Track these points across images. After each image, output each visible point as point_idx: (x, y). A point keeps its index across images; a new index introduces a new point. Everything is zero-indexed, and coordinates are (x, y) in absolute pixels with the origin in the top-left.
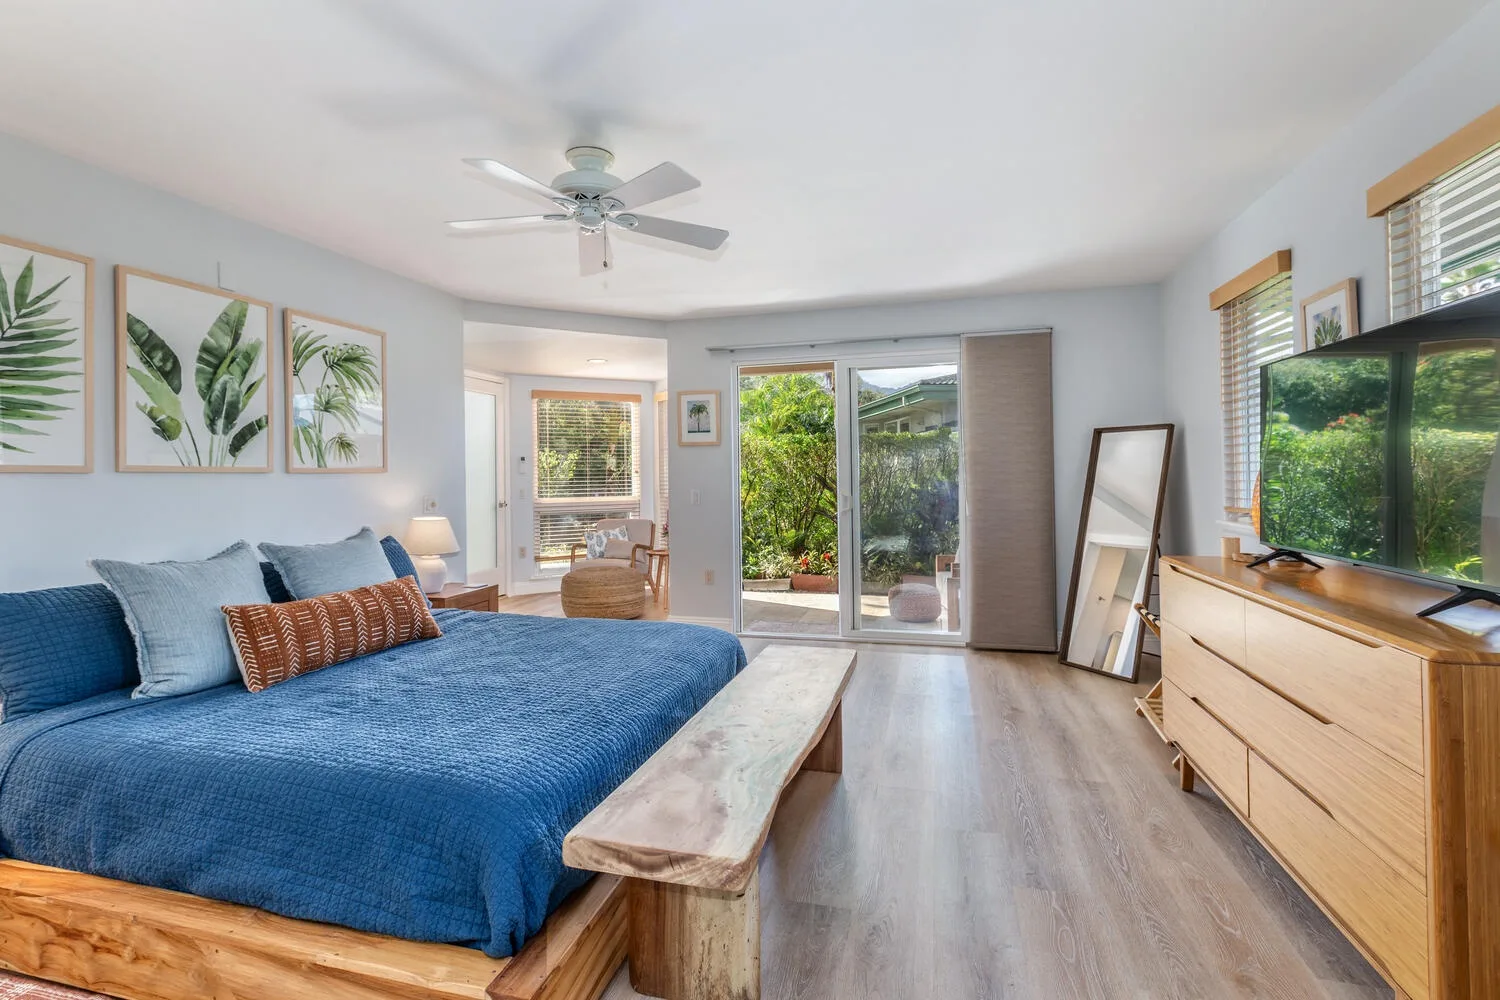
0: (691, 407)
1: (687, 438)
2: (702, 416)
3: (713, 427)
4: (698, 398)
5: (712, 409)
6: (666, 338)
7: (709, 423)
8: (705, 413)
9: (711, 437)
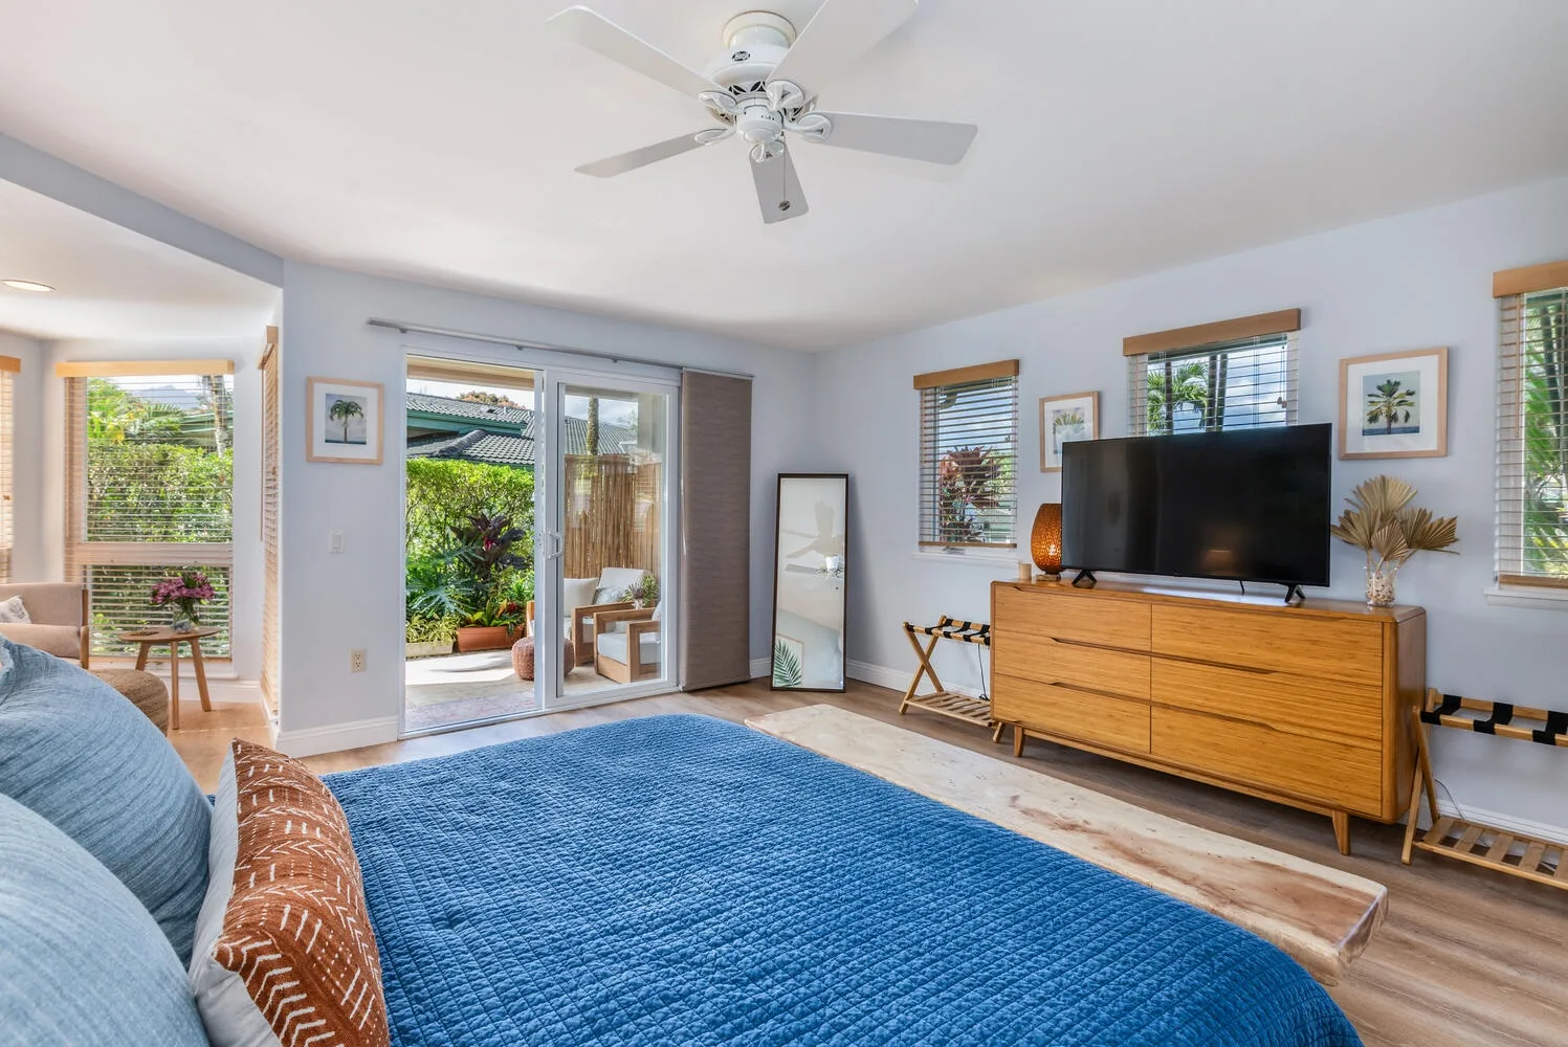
0: (332, 403)
1: (322, 449)
2: (353, 419)
3: (371, 436)
4: (347, 392)
5: (371, 410)
6: (279, 284)
7: (364, 431)
8: (357, 415)
9: (368, 452)
